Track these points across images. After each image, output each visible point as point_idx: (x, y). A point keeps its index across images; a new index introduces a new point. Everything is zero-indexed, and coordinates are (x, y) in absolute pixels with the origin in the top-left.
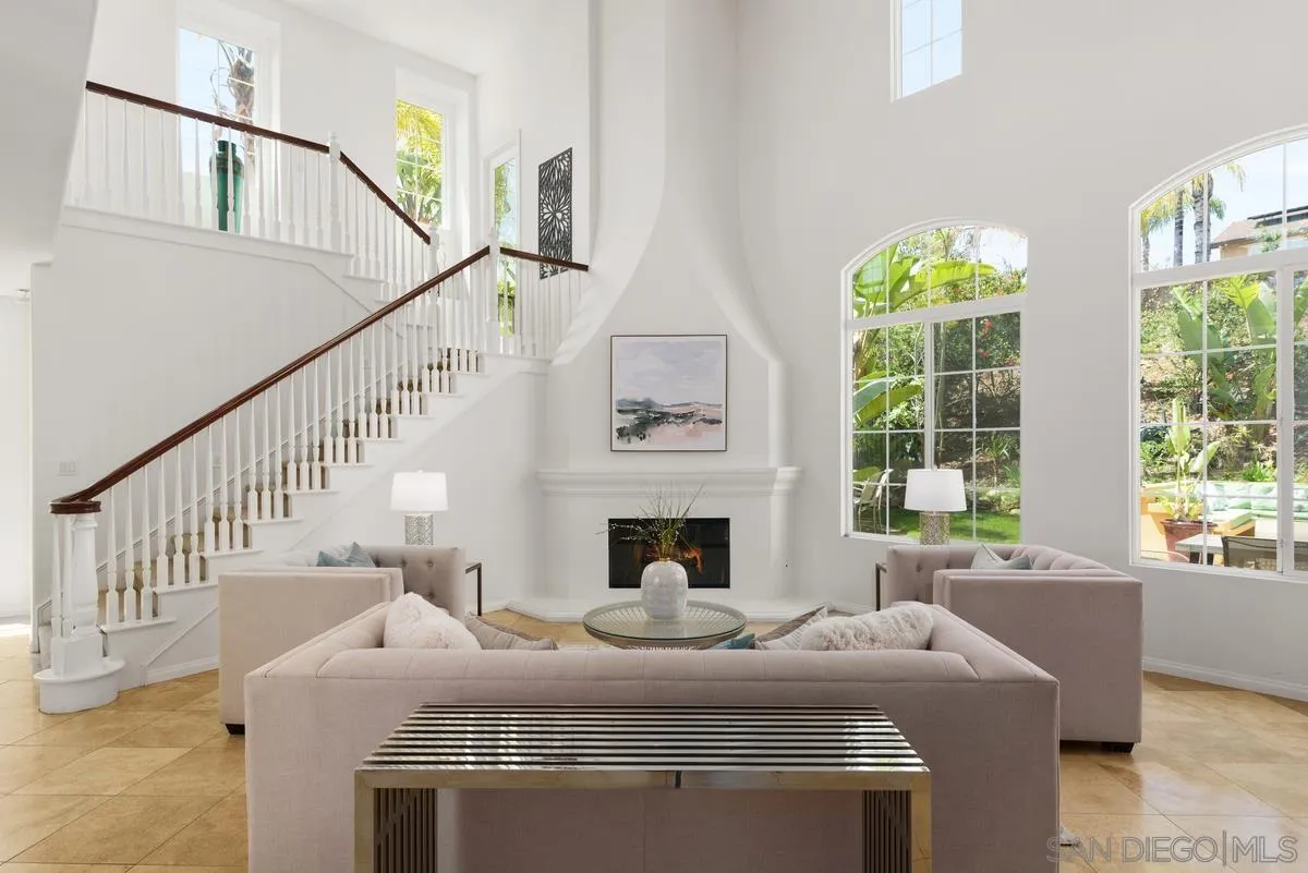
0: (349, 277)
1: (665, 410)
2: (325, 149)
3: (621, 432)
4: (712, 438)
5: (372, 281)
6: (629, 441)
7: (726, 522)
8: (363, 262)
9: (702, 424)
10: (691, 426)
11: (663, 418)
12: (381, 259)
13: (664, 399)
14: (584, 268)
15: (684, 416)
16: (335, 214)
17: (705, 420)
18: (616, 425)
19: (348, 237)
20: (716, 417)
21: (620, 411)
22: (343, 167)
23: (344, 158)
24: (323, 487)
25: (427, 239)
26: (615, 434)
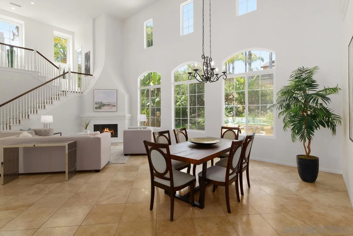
0: (39, 76)
1: (105, 104)
2: (33, 50)
3: (96, 108)
4: (114, 109)
5: (45, 77)
6: (98, 110)
7: (117, 125)
8: (42, 73)
9: (112, 106)
10: (110, 107)
11: (104, 105)
12: (47, 72)
13: (105, 102)
14: (92, 75)
15: (108, 105)
16: (35, 63)
17: (113, 106)
18: (95, 107)
19: (38, 68)
20: (115, 105)
21: (96, 104)
22: (38, 54)
23: (37, 52)
24: (37, 113)
25: (58, 68)
26: (95, 108)
